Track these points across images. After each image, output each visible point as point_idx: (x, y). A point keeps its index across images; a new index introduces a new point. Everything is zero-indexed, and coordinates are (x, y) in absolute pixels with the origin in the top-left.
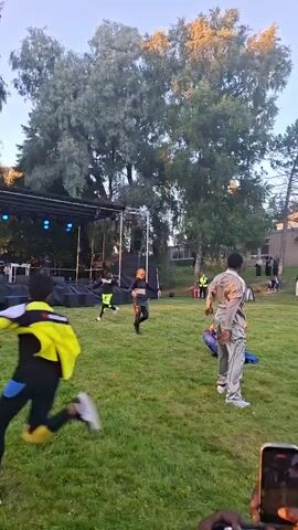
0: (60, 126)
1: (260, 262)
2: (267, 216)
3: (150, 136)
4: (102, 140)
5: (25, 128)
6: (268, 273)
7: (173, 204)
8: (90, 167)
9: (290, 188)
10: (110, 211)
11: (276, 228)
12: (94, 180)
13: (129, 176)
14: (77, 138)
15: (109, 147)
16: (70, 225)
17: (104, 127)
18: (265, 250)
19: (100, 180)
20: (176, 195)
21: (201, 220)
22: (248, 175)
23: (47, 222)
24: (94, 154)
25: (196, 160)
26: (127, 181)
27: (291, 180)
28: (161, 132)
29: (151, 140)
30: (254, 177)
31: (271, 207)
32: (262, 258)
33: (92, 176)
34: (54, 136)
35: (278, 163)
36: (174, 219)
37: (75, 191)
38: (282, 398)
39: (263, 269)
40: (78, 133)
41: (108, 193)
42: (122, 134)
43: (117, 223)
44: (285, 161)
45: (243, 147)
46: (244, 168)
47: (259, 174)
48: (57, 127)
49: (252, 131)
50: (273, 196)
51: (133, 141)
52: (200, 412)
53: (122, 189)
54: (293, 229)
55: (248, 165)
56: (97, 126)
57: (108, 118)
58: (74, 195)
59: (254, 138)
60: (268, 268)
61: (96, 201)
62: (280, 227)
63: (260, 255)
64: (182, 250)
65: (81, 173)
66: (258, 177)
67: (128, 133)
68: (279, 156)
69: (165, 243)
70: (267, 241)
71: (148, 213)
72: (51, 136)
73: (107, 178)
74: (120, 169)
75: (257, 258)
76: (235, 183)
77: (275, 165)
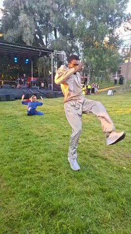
0: (20, 7)
2: (121, 57)
3: (65, 14)
4: (41, 15)
5: (2, 10)
7: (77, 50)
8: (36, 30)
10: (46, 53)
11: (124, 62)
12: (38, 37)
13: (55, 35)
14: (28, 14)
15: (45, 20)
16: (27, 60)
17: (42, 8)
18: (119, 72)
19: (41, 38)
20: (78, 45)
21: (90, 57)
22: (113, 34)
23: (16, 59)
24: (38, 23)
26: (54, 38)
28: (71, 12)
29: (66, 17)
30: (116, 36)
32: (118, 76)
33: (37, 35)
34: (17, 13)
35: (128, 29)
37: (28, 42)
39: (118, 81)
40: (29, 11)
41: (45, 44)
42: (51, 12)
43: (50, 59)
45: (111, 20)
46: (111, 31)
47: (118, 34)
48: (18, 8)
49: (116, 11)
50: (124, 45)
51: (57, 16)
53: (52, 42)
55: (113, 29)
56: (38, 7)
57: (44, 4)
58: (28, 44)
59: (116, 15)
61: (40, 47)
62: (127, 61)
63: (117, 75)
64: (81, 73)
65: (31, 33)
66: (118, 36)
67: (54, 12)
68: (128, 25)
70: (120, 68)
71: (65, 54)
72: (15, 13)
73: (44, 37)
74: (51, 32)
76: (107, 39)
77: (126, 29)
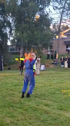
1: (49, 53)
2: (52, 32)
6: (52, 58)
7: (9, 24)
9: (61, 19)
18: (51, 47)
20: (11, 20)
21: (23, 33)
22: (43, 12)
25: (20, 3)
27: (62, 16)
30: (46, 14)
31: (54, 28)
35: (56, 7)
36: (10, 32)
38: (54, 111)
44: (59, 7)
46: (41, 9)
47: (48, 12)
50: (54, 23)
52: (18, 120)
54: (62, 38)
55: (43, 8)
60: (52, 56)
62: (57, 37)
63: (49, 50)
64: (14, 47)
66: (48, 14)
69: (6, 44)
70: (52, 43)
75: (48, 51)
76: (38, 16)
77: (55, 8)
